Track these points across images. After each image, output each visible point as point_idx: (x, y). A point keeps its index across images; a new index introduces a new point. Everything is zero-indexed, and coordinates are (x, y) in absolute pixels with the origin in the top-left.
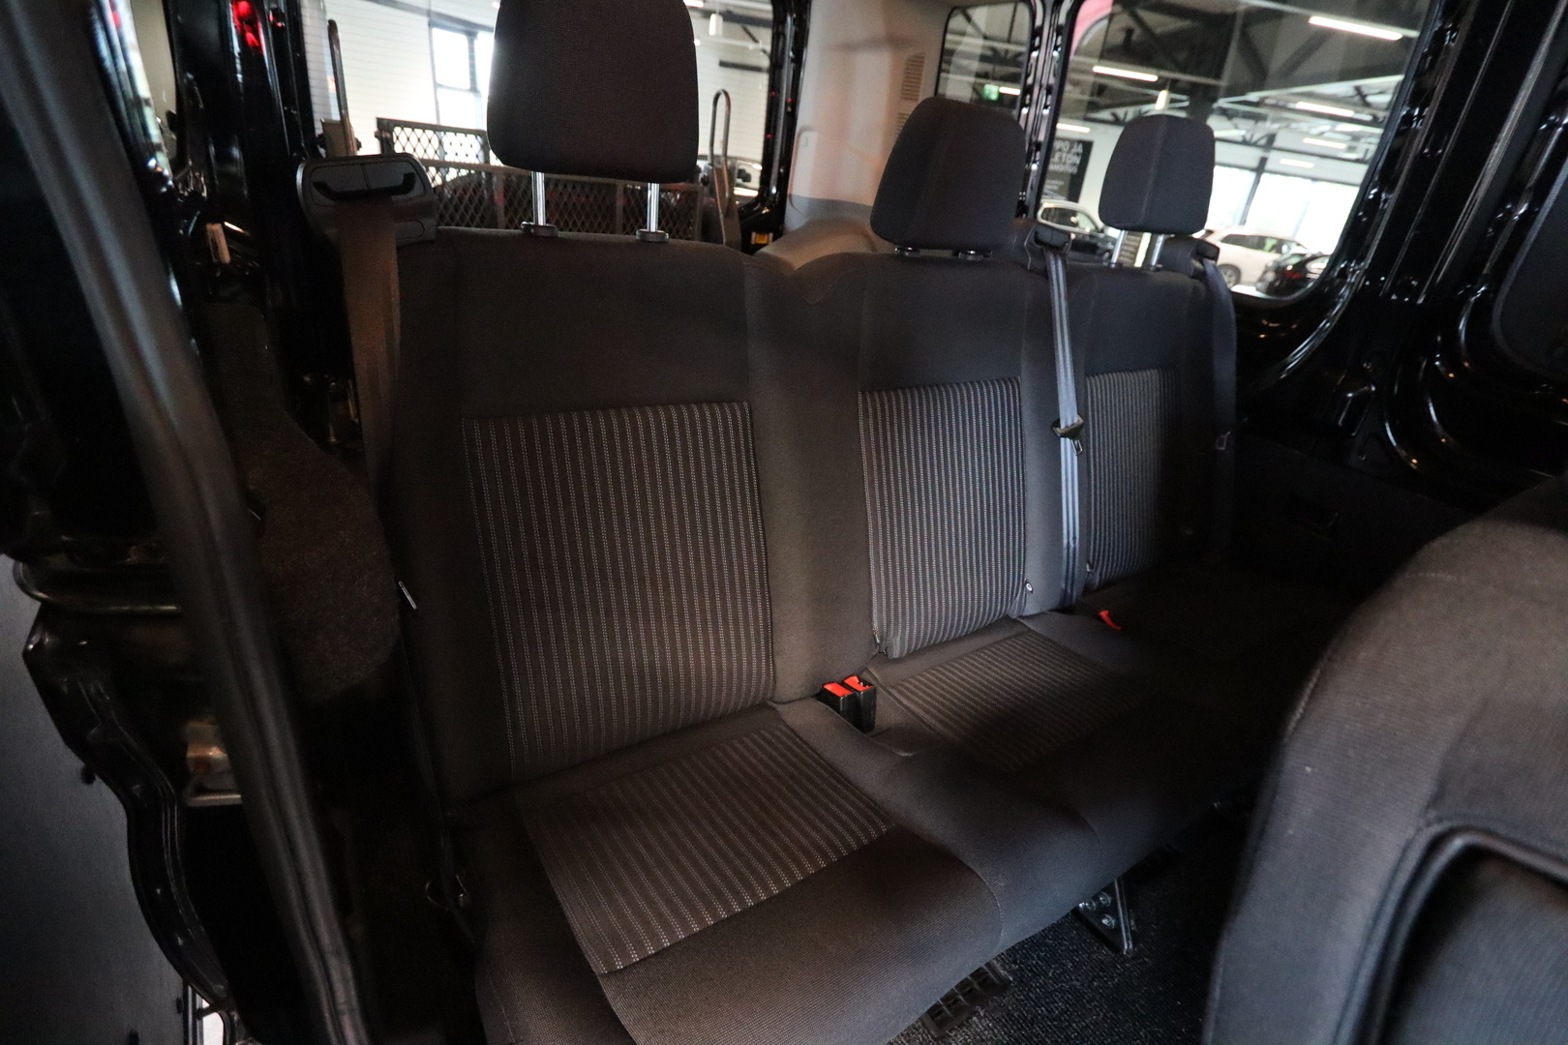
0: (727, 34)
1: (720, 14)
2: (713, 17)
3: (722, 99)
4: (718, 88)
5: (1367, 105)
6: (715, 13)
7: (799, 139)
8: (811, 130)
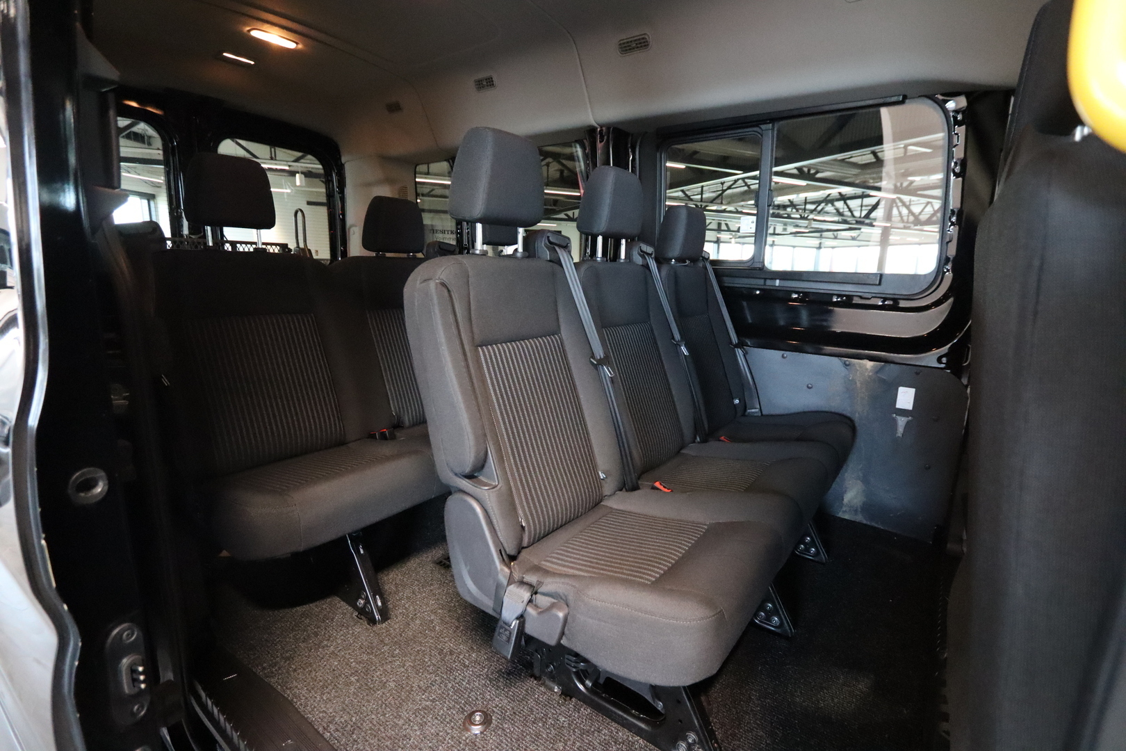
0: (308, 185)
1: (302, 173)
2: (297, 175)
3: (299, 214)
4: (296, 208)
5: (692, 200)
6: (298, 173)
7: (349, 232)
8: (356, 226)
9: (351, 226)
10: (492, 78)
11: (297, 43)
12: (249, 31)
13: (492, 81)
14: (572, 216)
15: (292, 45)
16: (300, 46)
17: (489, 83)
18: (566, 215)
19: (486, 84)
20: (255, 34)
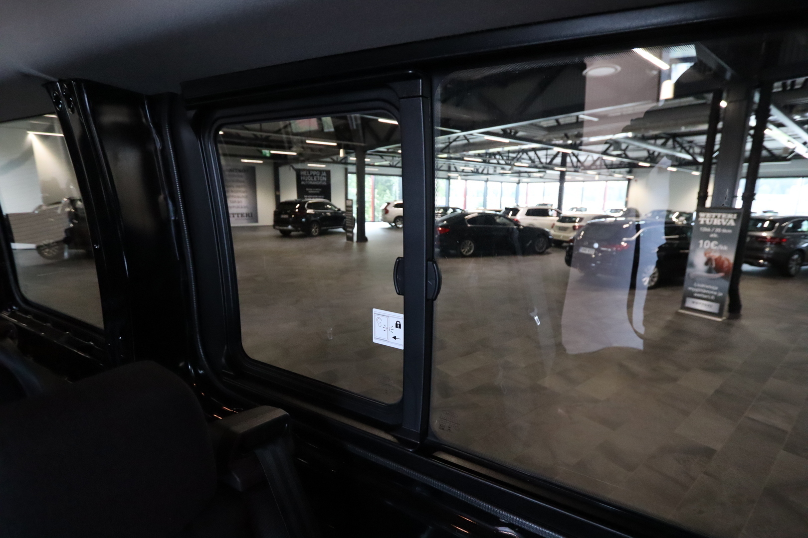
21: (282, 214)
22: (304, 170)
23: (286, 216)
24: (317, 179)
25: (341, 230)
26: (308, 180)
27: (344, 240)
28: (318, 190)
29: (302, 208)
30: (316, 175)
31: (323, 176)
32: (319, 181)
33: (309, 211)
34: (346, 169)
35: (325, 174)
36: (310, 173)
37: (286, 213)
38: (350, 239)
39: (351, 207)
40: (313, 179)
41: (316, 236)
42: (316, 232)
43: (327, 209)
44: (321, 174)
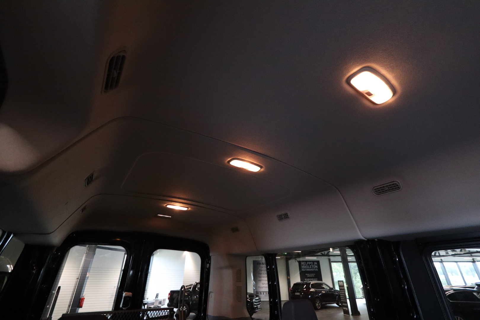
7: (209, 295)
8: (212, 293)
9: (211, 292)
10: (287, 214)
11: (188, 208)
12: (166, 206)
13: (288, 215)
14: (324, 254)
15: (186, 209)
16: (189, 209)
17: (286, 216)
18: (321, 253)
19: (284, 217)
20: (168, 206)
21: (296, 292)
22: (303, 261)
23: (298, 294)
24: (312, 267)
25: (335, 305)
26: (306, 268)
27: (342, 313)
28: (313, 275)
29: (308, 288)
30: (311, 264)
31: (315, 265)
32: (313, 268)
33: (312, 290)
34: (329, 259)
35: (316, 263)
36: (307, 264)
37: (298, 292)
38: (346, 312)
39: (343, 286)
40: (309, 267)
41: (319, 309)
42: (319, 306)
43: (323, 288)
44: (314, 263)
